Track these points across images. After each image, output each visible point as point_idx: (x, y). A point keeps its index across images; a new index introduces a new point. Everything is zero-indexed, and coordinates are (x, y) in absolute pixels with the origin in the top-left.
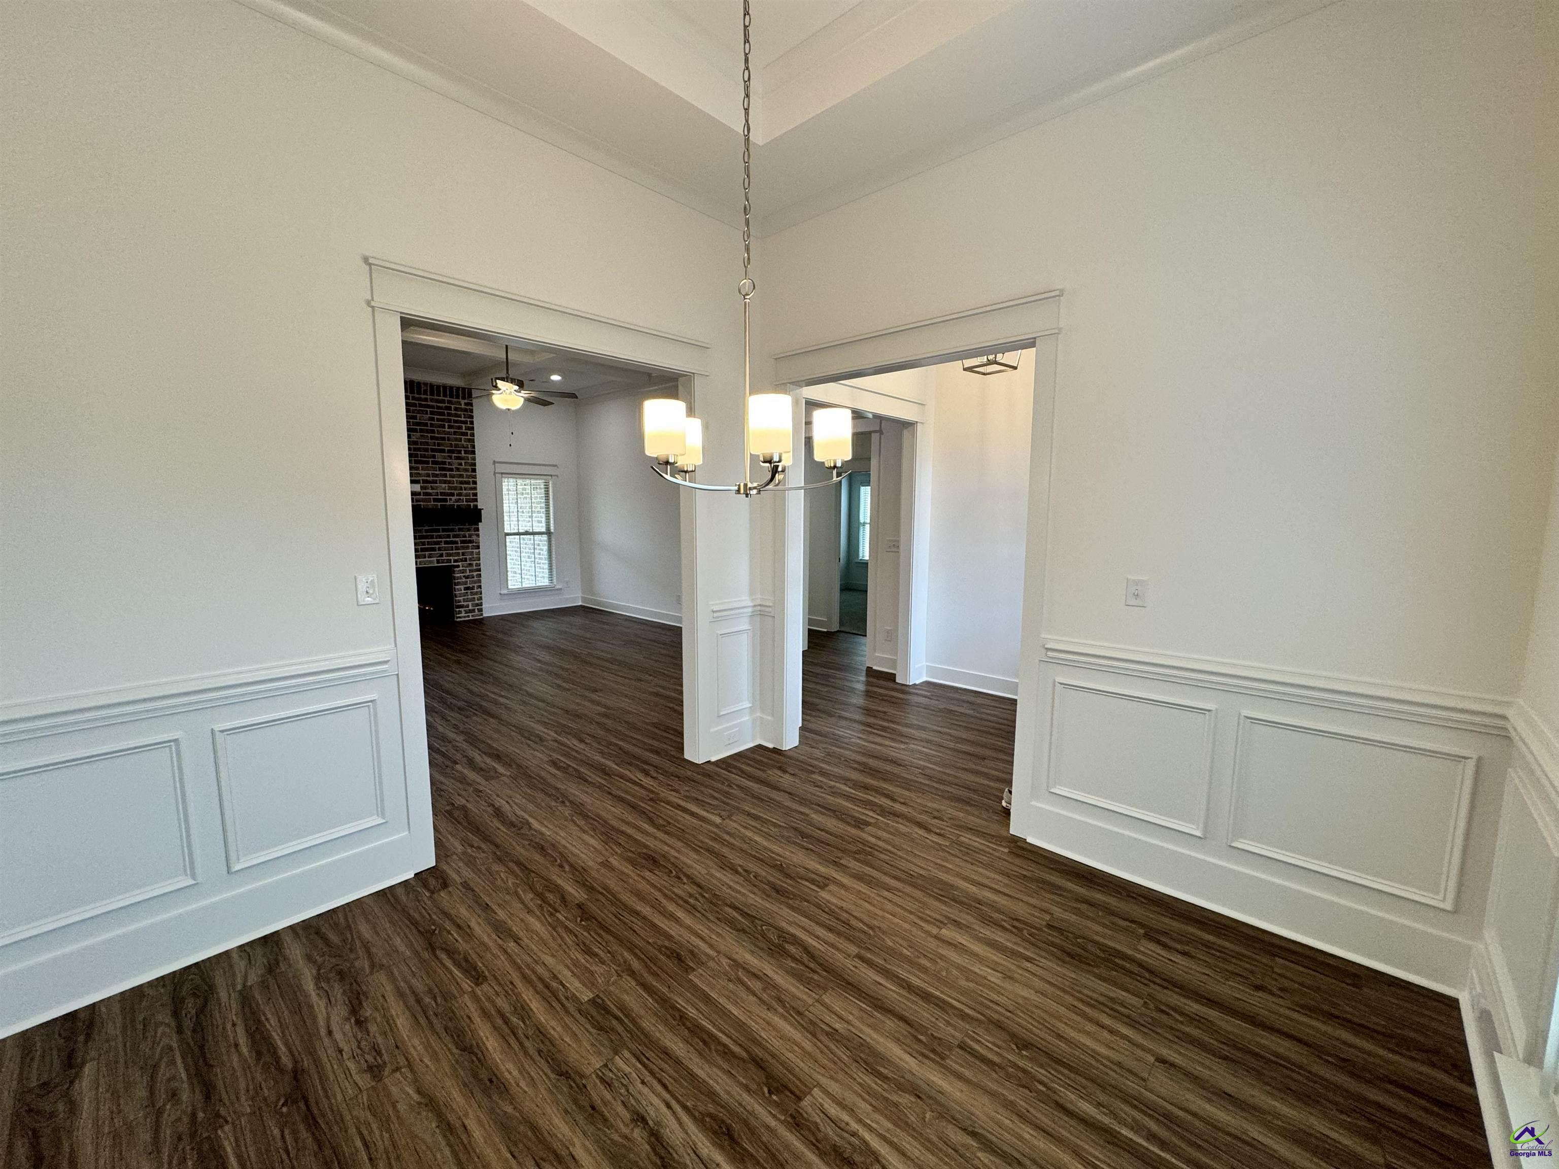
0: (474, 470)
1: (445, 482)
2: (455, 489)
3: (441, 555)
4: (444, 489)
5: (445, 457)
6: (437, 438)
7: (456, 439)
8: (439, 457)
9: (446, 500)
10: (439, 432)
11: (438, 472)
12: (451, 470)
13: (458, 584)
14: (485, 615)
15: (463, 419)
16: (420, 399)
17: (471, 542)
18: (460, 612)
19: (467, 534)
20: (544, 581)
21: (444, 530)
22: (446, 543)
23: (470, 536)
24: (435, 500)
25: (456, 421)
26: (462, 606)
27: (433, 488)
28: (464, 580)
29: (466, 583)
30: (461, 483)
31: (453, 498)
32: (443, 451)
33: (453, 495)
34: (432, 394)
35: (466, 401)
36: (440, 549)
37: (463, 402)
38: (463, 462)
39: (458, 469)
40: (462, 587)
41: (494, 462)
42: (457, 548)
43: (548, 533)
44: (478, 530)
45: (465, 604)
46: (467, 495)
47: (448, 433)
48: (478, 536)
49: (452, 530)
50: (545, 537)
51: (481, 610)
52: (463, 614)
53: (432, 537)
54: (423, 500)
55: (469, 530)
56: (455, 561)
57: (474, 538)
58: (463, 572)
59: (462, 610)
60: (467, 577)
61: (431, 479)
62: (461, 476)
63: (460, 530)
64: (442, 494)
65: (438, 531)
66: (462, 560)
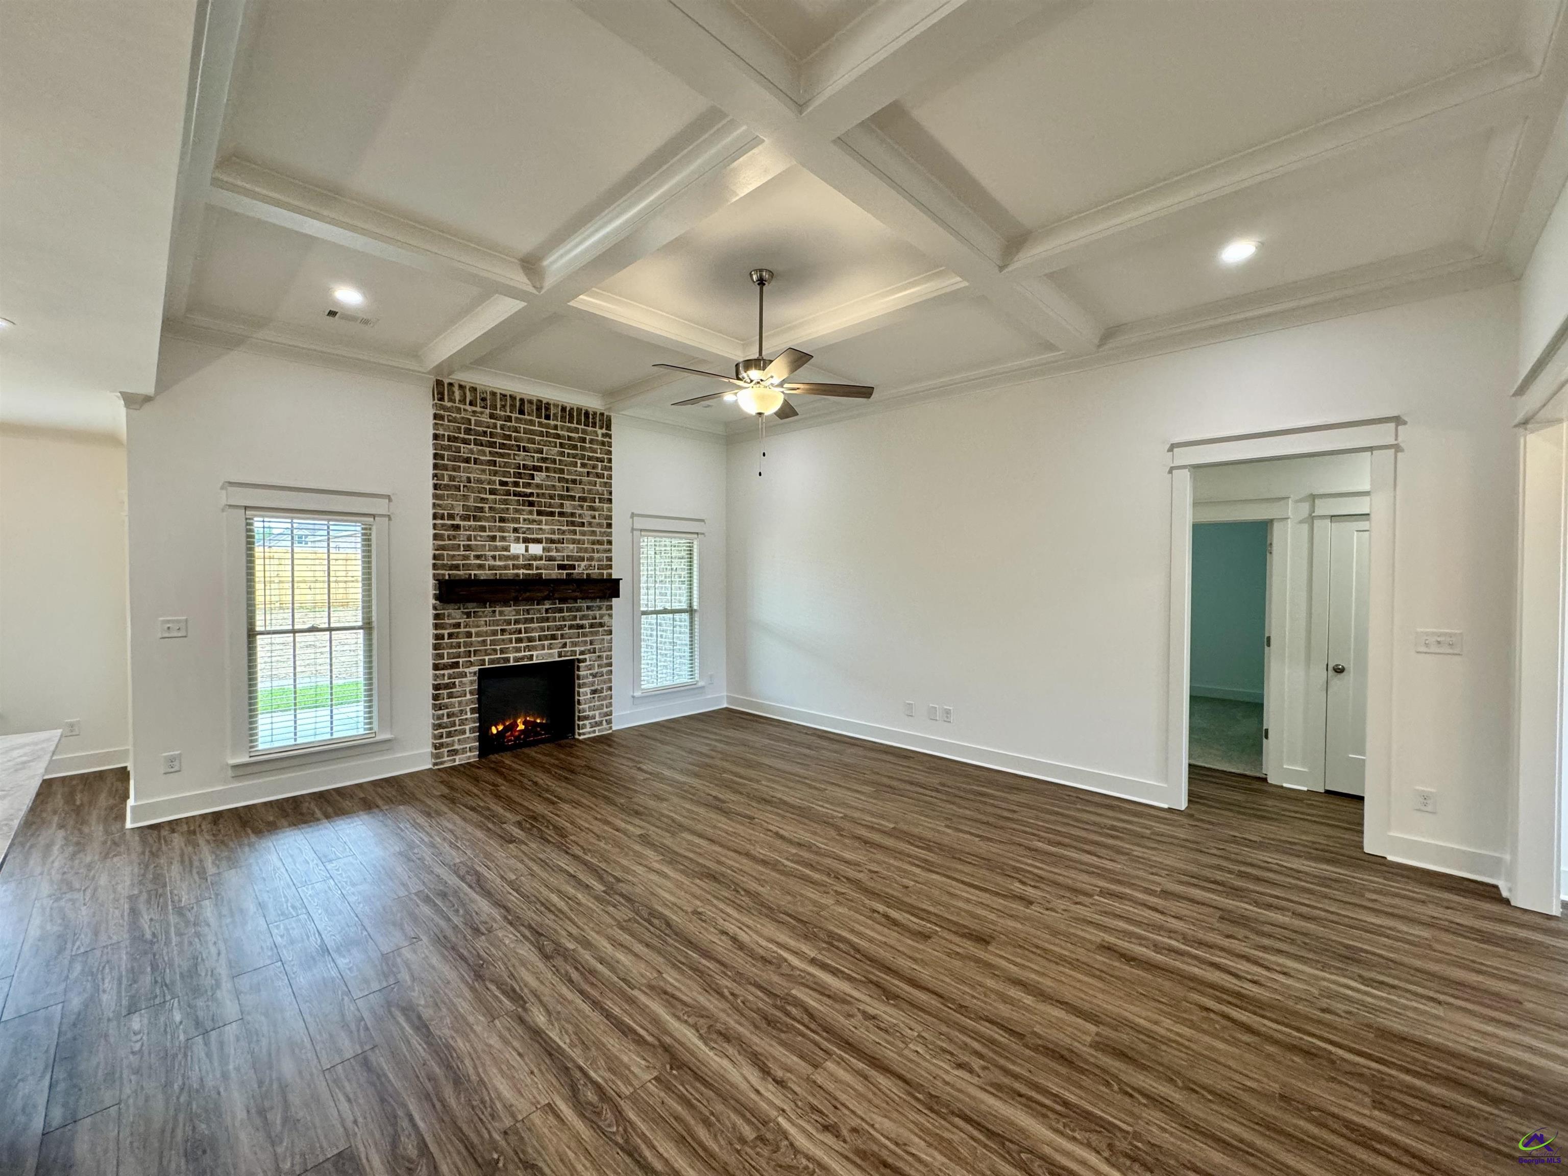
0: (609, 526)
1: (574, 542)
2: (586, 550)
3: (565, 645)
4: (572, 551)
5: (574, 507)
6: (567, 481)
7: (590, 483)
8: (568, 506)
9: (573, 567)
10: (569, 473)
11: (565, 528)
12: (583, 524)
13: (584, 685)
14: (614, 728)
15: (599, 455)
16: (547, 426)
17: (601, 625)
18: (584, 726)
19: (597, 613)
20: (683, 678)
21: (569, 610)
22: (571, 627)
23: (601, 617)
24: (561, 567)
25: (590, 458)
26: (586, 718)
27: (557, 550)
28: (591, 679)
29: (593, 684)
30: (593, 543)
31: (583, 564)
32: (573, 498)
33: (582, 559)
34: (563, 419)
35: (604, 431)
36: (562, 636)
37: (600, 432)
38: (597, 514)
39: (590, 524)
40: (588, 690)
41: (633, 515)
42: (584, 635)
43: (691, 611)
44: (610, 608)
45: (591, 713)
46: (600, 560)
47: (581, 474)
48: (610, 616)
49: (579, 609)
50: (685, 616)
51: (609, 722)
52: (588, 729)
53: (554, 620)
54: (546, 568)
55: (600, 608)
56: (582, 653)
57: (606, 619)
58: (590, 668)
59: (587, 722)
60: (594, 676)
61: (555, 537)
62: (593, 533)
63: (588, 608)
64: (569, 558)
65: (561, 610)
66: (589, 652)
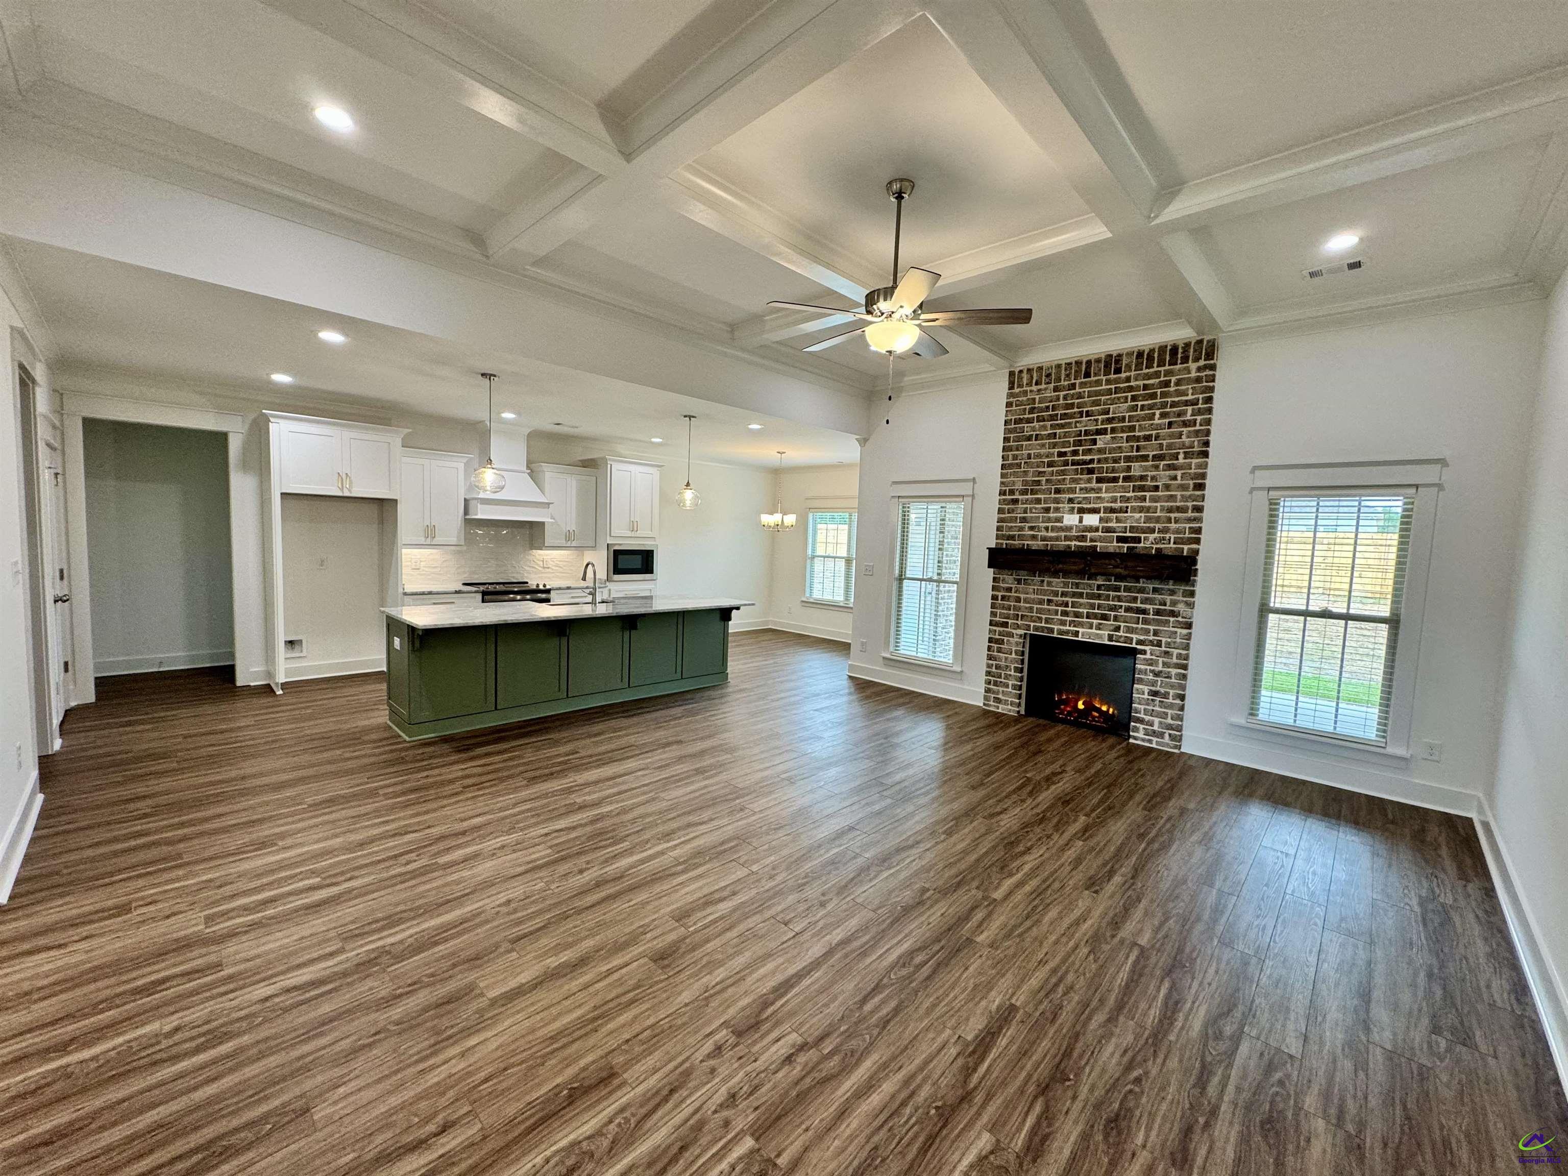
0: (1200, 487)
1: (1141, 510)
2: (1158, 520)
3: (1118, 629)
4: (1138, 521)
5: (1146, 469)
6: (1138, 439)
7: (1171, 436)
8: (1137, 469)
9: (1138, 540)
10: (1142, 428)
11: (1131, 494)
12: (1156, 488)
13: (1141, 681)
14: (1182, 750)
15: (1190, 397)
16: (1117, 381)
17: (1173, 614)
18: (1136, 730)
19: (1168, 599)
20: (1363, 729)
21: (1127, 589)
22: (1128, 610)
23: (1174, 603)
24: (1120, 540)
25: (1174, 405)
26: (1141, 721)
27: (1118, 520)
28: (1151, 677)
29: (1154, 684)
30: (1170, 510)
31: (1152, 537)
32: (1145, 458)
33: (1152, 531)
34: (1139, 367)
35: (1202, 363)
36: (1116, 618)
37: (1193, 366)
38: (1179, 473)
39: (1167, 487)
40: (1146, 689)
42: (1146, 622)
43: (1393, 622)
44: (1192, 594)
45: (1147, 718)
46: (1177, 531)
47: (1159, 427)
48: (1191, 605)
49: (1142, 590)
50: (1384, 627)
51: (1179, 739)
52: (1140, 735)
53: (1107, 598)
54: (1101, 540)
55: (1172, 592)
56: (1140, 642)
57: (1181, 607)
58: (1150, 663)
59: (1141, 726)
60: (1157, 674)
61: (1118, 505)
62: (1172, 498)
63: (1155, 590)
64: (1132, 529)
65: (1117, 589)
66: (1151, 643)
